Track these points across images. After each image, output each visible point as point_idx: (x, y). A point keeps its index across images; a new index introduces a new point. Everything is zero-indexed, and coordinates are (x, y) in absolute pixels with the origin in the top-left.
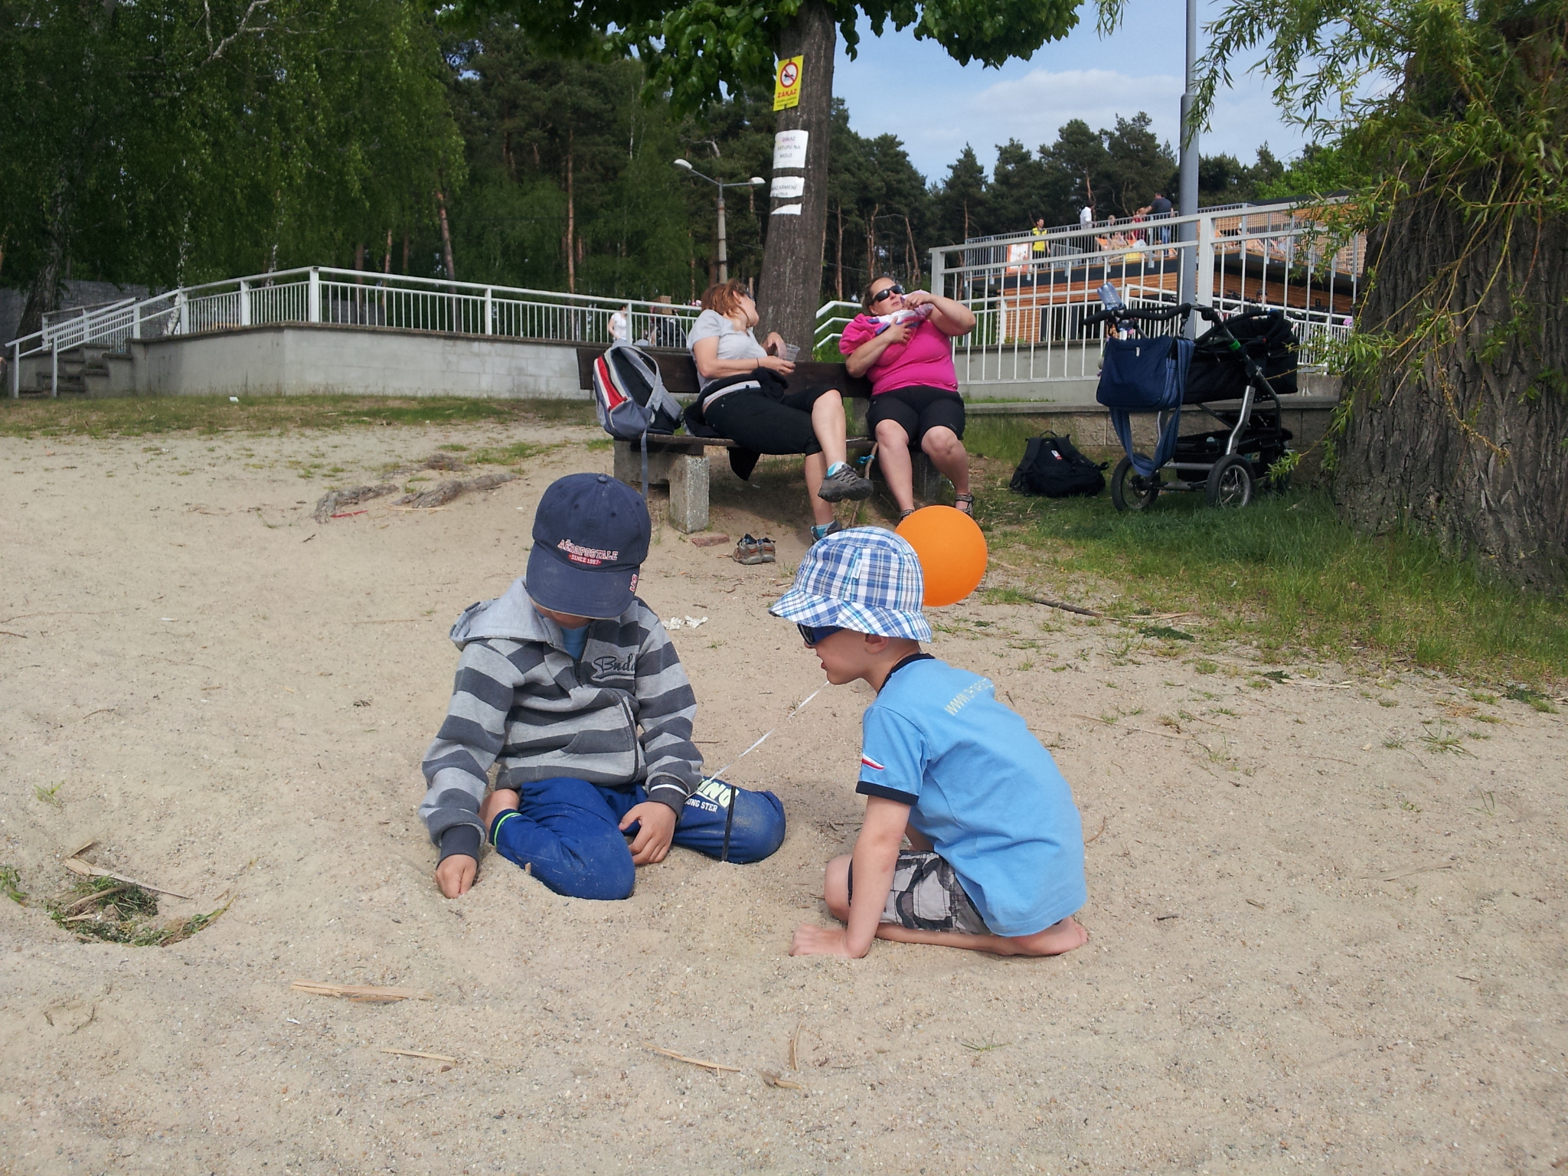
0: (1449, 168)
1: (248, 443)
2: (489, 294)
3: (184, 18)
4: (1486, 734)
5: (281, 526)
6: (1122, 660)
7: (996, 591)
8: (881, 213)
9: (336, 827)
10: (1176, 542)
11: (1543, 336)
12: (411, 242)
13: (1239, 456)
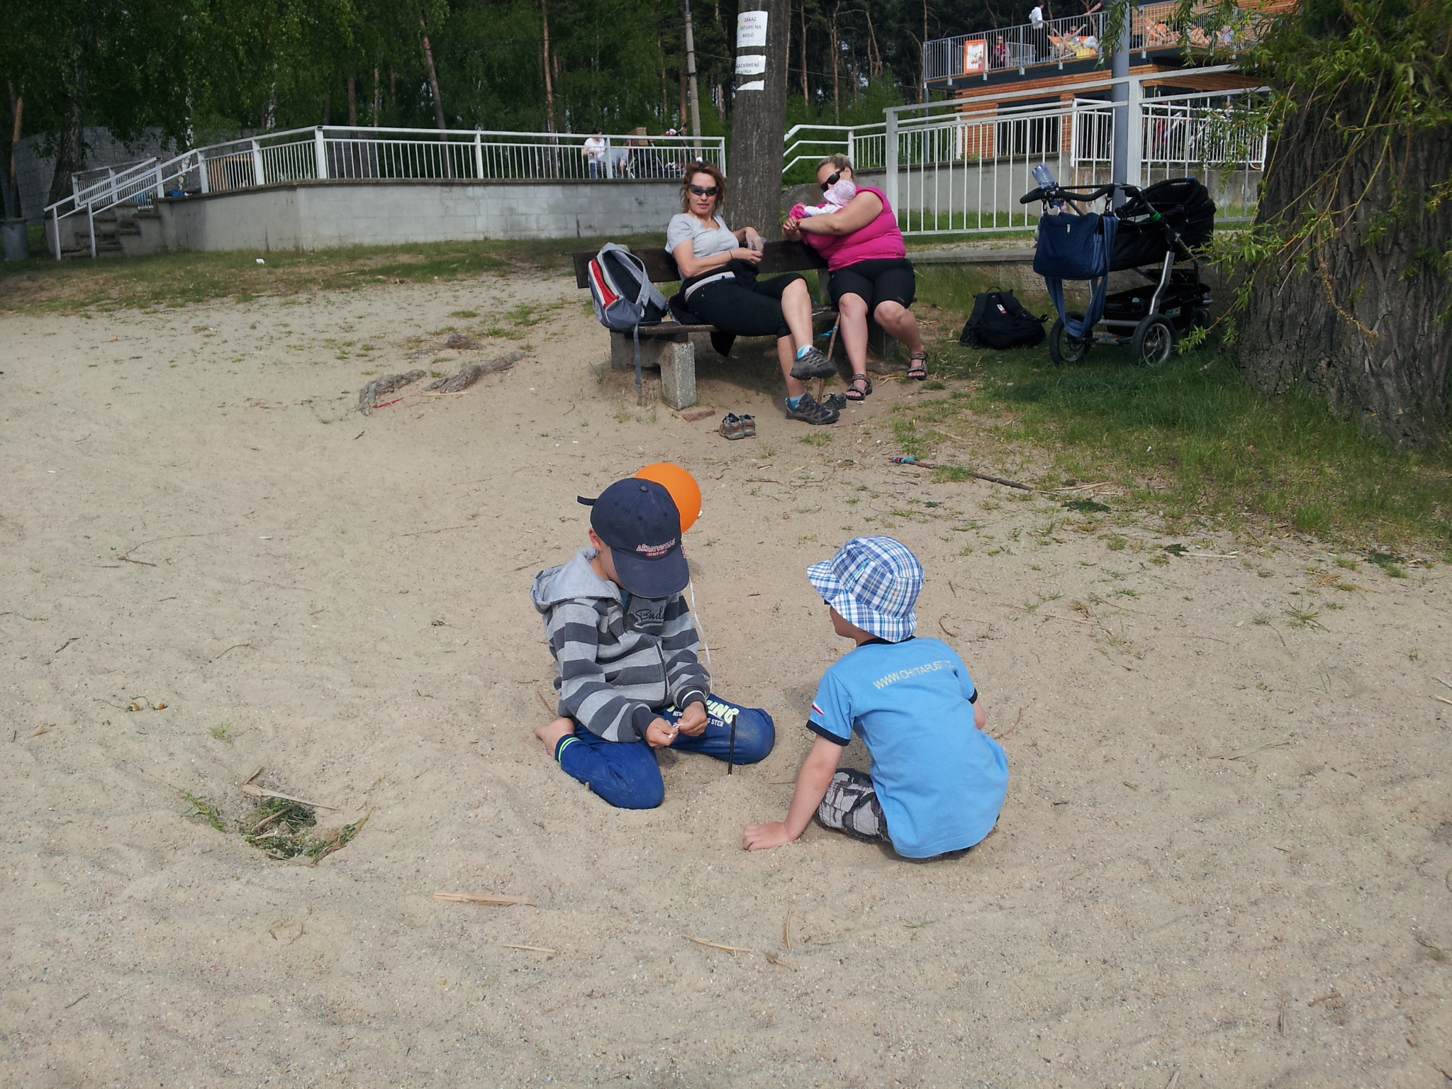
1: (283, 314)
2: (478, 139)
4: (1342, 604)
5: (333, 420)
6: (1047, 539)
7: (944, 467)
8: (842, 9)
9: (439, 747)
10: (1102, 406)
11: (1422, 219)
13: (1162, 316)
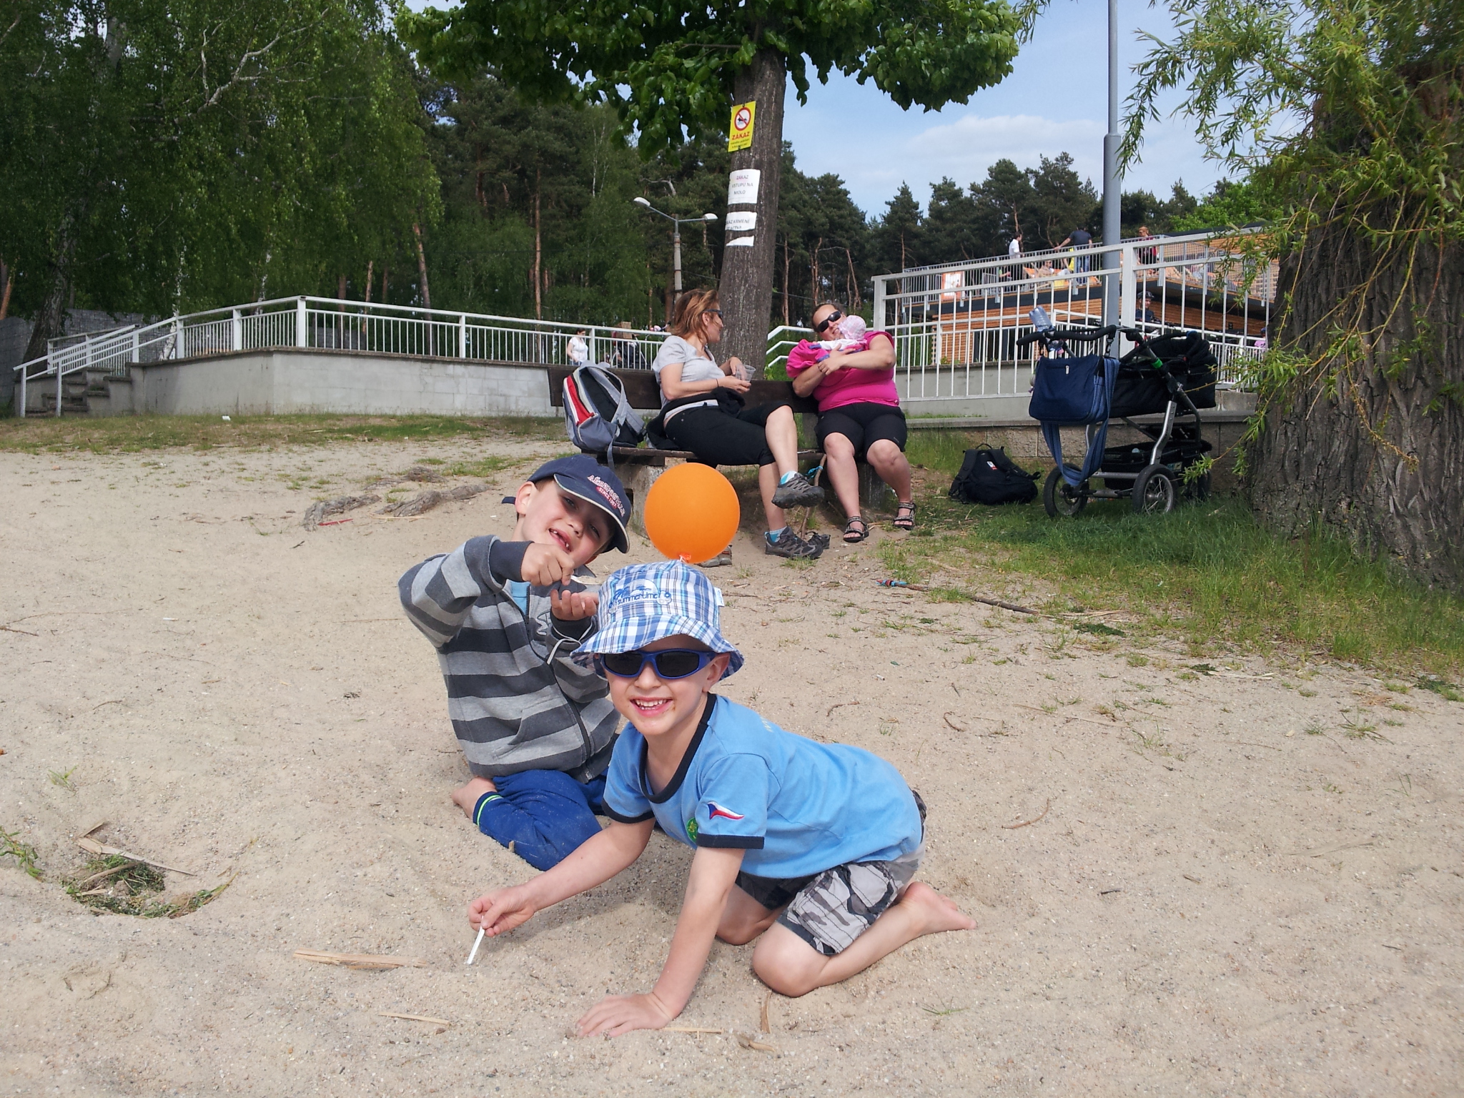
0: (1355, 200)
1: (240, 458)
2: (463, 320)
3: (183, 69)
4: (1400, 722)
5: (272, 533)
6: (1058, 654)
7: (939, 590)
8: (824, 246)
9: (331, 808)
10: (1106, 545)
11: (1445, 353)
12: (391, 273)
13: (1162, 466)
